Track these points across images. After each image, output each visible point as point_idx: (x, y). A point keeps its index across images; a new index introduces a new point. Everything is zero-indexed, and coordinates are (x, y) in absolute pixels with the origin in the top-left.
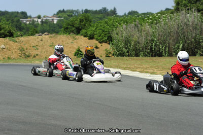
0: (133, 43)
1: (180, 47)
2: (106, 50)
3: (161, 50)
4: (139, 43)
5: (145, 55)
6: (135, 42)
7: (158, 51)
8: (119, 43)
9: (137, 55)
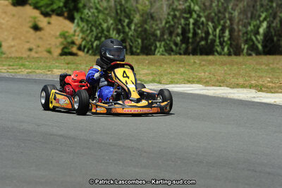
0: (137, 18)
1: (261, 30)
2: (63, 35)
3: (211, 37)
4: (152, 17)
5: (169, 51)
6: (142, 16)
7: (202, 39)
8: (101, 16)
9: (147, 50)
